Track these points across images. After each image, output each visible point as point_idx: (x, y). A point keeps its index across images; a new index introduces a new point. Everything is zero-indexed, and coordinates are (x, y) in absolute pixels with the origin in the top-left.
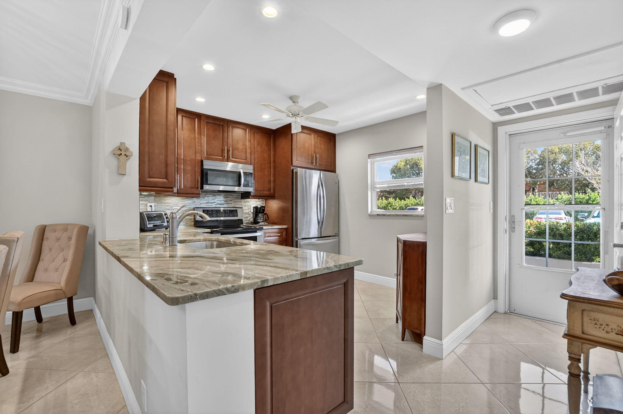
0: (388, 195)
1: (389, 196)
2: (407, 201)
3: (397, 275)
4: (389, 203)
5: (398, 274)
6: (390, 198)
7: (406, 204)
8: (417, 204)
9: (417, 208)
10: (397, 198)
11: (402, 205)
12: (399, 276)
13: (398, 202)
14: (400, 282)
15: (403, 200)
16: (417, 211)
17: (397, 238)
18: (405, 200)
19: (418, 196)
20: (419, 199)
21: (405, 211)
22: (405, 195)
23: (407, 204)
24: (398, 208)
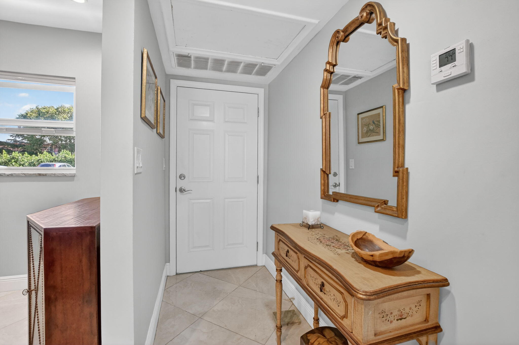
0: (12, 149)
1: (14, 150)
2: (40, 157)
3: (29, 292)
4: (13, 158)
5: (33, 287)
6: (13, 152)
7: (39, 160)
8: (55, 161)
9: (54, 165)
10: (26, 152)
11: (33, 161)
12: (33, 293)
13: (27, 157)
14: (36, 304)
15: (34, 155)
16: (55, 168)
17: (28, 222)
18: (37, 156)
19: (54, 152)
20: (56, 155)
21: (37, 167)
22: (37, 149)
23: (41, 159)
24: (26, 164)
